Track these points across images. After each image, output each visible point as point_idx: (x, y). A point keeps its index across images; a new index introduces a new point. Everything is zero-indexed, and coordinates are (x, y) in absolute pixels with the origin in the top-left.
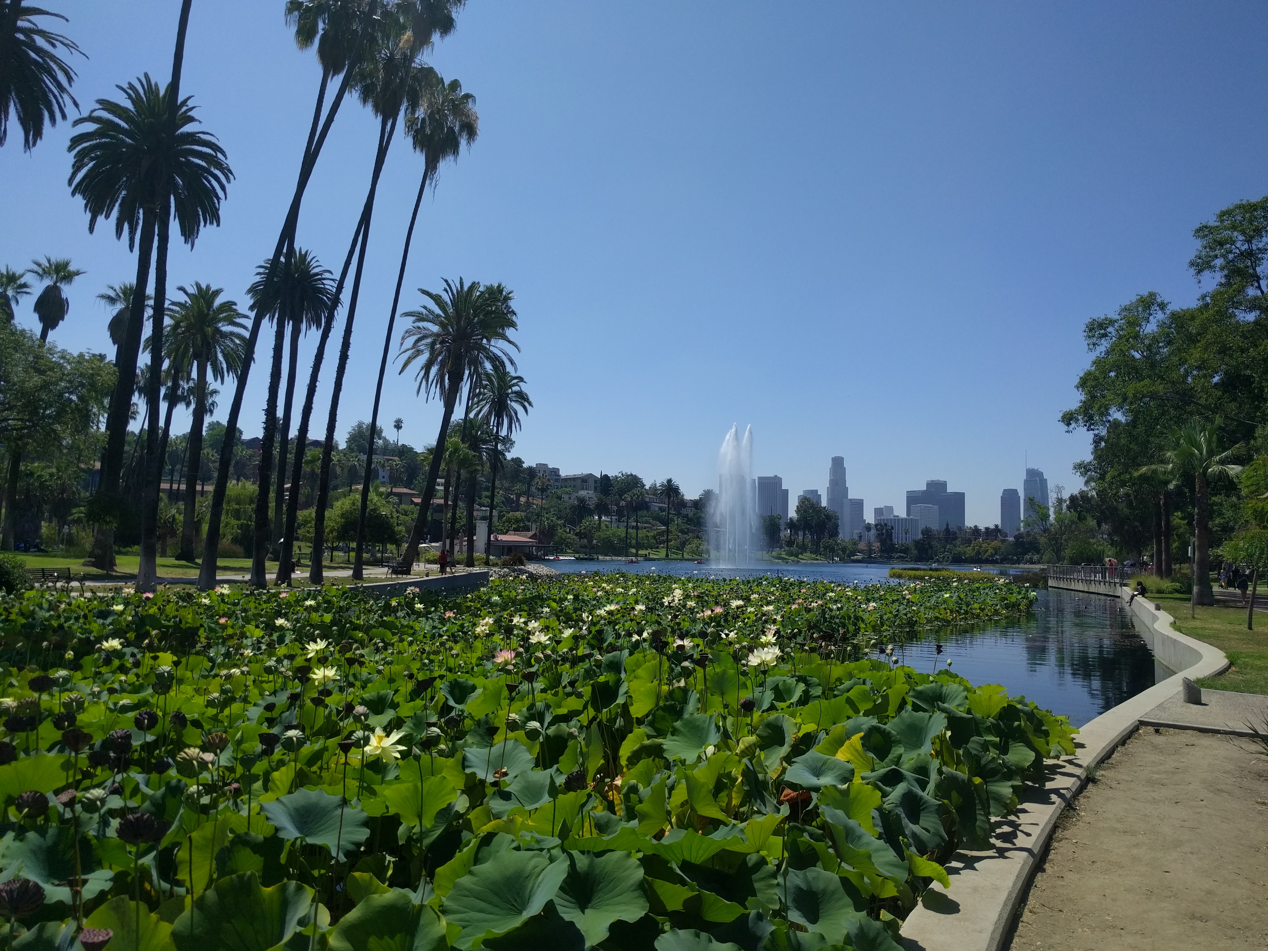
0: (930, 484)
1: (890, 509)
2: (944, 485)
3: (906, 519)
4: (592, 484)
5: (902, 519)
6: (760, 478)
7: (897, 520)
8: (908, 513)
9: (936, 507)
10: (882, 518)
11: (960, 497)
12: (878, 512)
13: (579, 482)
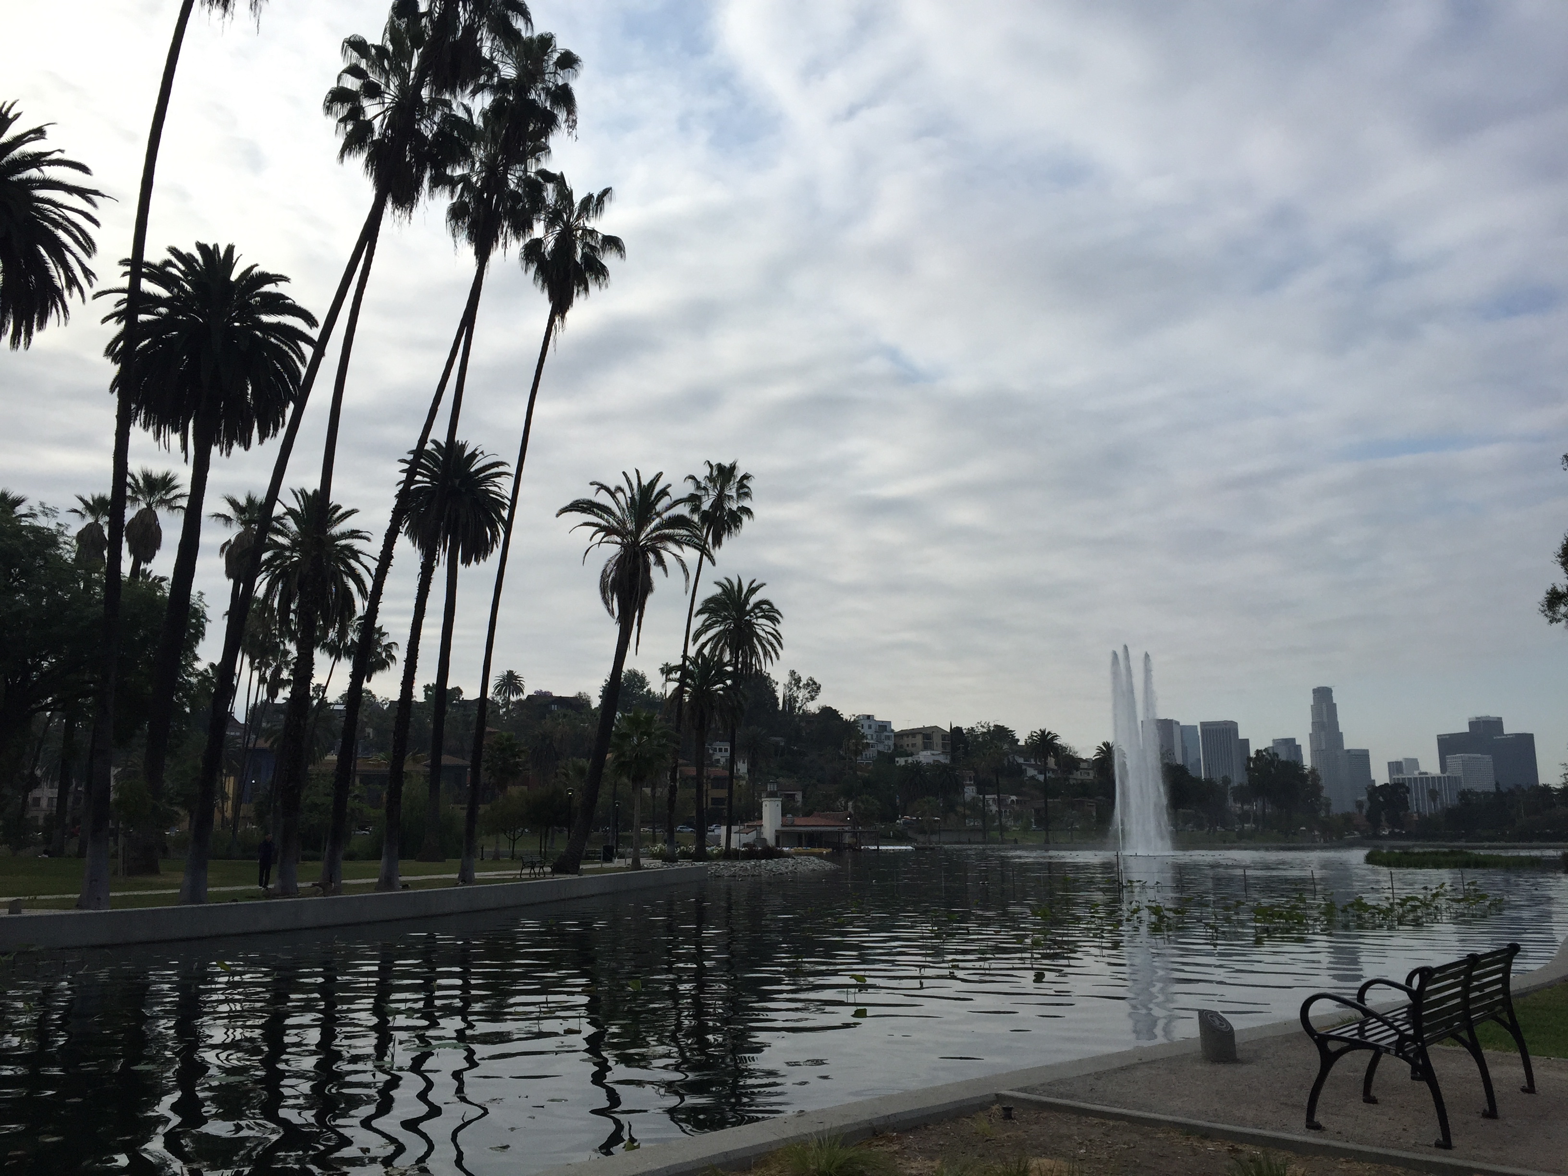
0: (1474, 724)
1: (1414, 763)
2: (1497, 724)
3: (1439, 778)
4: (937, 740)
5: (1433, 778)
6: (1202, 724)
7: (1425, 780)
8: (1443, 766)
9: (1488, 758)
10: (1401, 776)
11: (1526, 742)
12: (1395, 767)
13: (919, 740)
